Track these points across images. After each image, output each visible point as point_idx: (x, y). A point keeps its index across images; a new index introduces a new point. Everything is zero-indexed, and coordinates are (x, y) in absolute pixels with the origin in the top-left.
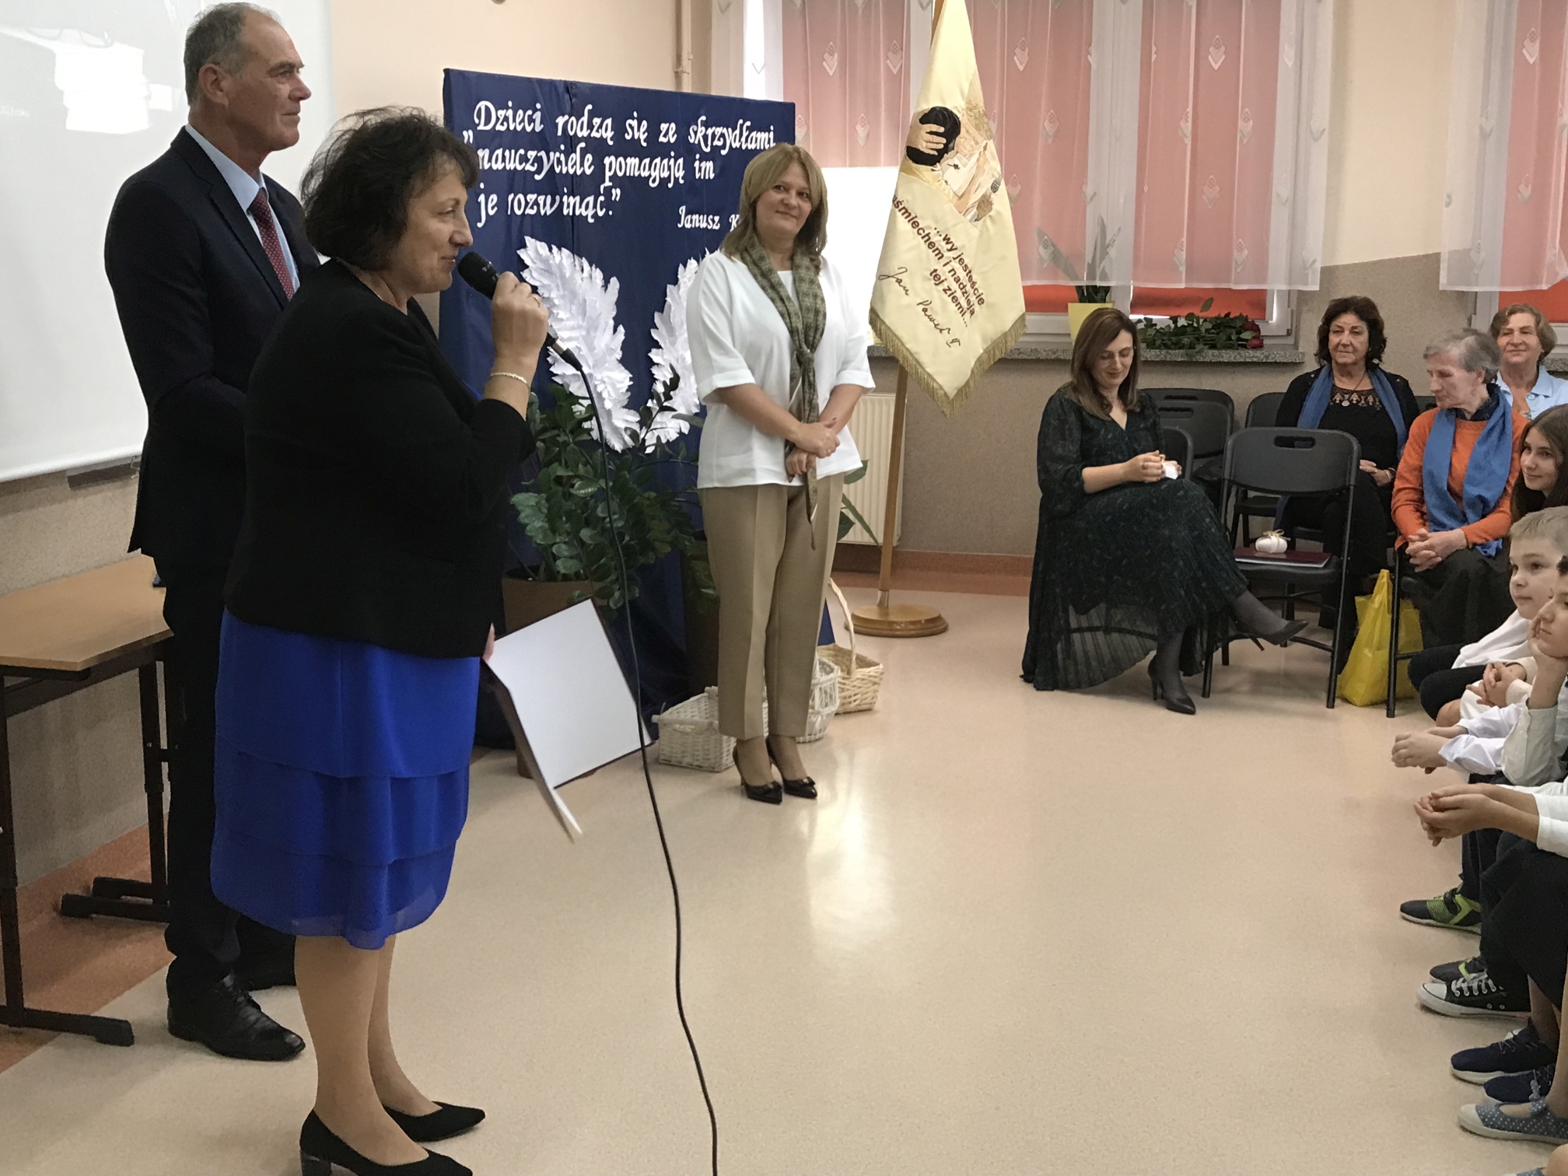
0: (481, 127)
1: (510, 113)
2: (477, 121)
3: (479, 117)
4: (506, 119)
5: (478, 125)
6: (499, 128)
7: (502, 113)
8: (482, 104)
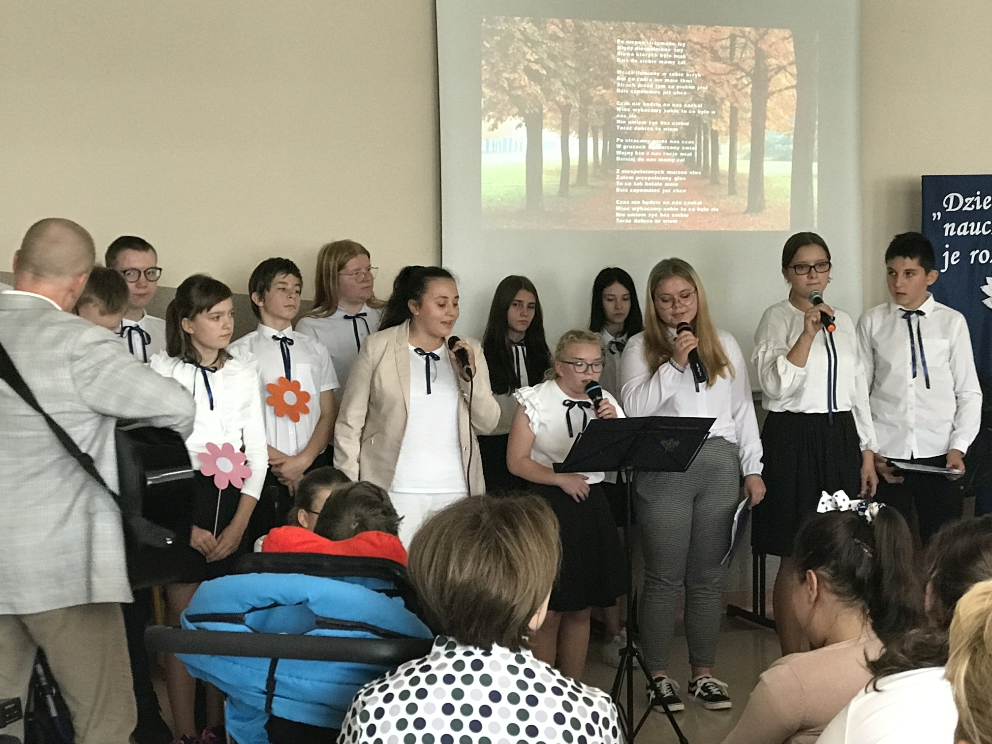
0: (950, 209)
1: (978, 199)
2: (946, 206)
3: (948, 202)
4: (974, 203)
5: (948, 208)
6: (965, 209)
7: (970, 200)
8: (951, 196)
